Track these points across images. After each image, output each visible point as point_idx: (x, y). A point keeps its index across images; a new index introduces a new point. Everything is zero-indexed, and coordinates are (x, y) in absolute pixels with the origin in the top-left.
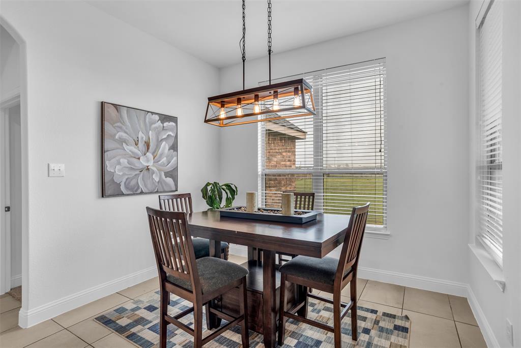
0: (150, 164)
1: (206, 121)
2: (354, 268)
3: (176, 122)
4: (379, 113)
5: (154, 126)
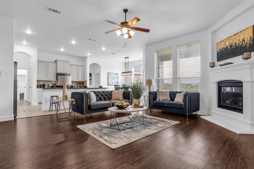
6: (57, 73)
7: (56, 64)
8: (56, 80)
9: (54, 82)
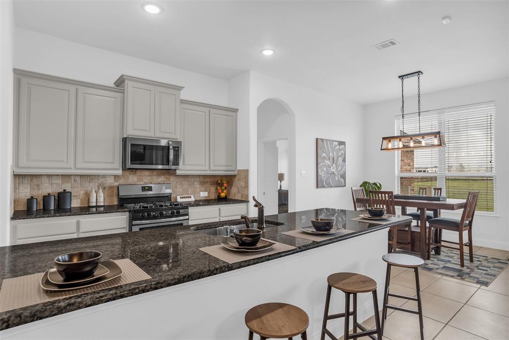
0: (334, 170)
1: (381, 150)
2: (471, 223)
3: (345, 145)
4: (490, 127)
5: (336, 148)
6: (125, 140)
7: (119, 95)
8: (120, 172)
9: (110, 181)
